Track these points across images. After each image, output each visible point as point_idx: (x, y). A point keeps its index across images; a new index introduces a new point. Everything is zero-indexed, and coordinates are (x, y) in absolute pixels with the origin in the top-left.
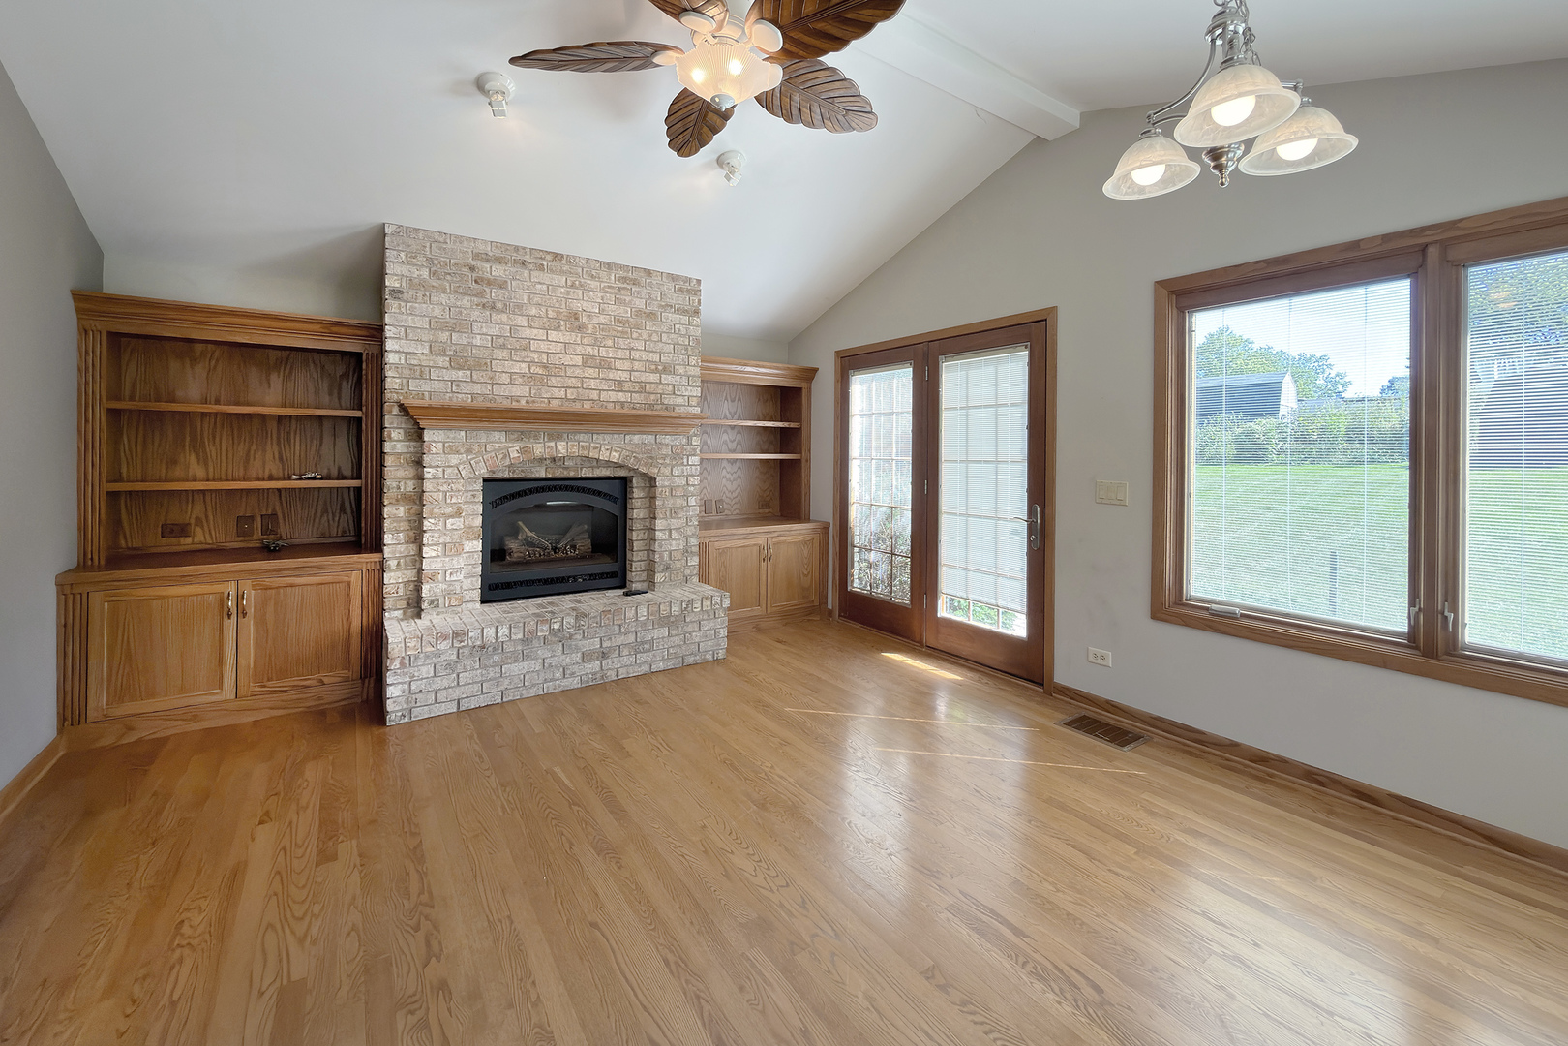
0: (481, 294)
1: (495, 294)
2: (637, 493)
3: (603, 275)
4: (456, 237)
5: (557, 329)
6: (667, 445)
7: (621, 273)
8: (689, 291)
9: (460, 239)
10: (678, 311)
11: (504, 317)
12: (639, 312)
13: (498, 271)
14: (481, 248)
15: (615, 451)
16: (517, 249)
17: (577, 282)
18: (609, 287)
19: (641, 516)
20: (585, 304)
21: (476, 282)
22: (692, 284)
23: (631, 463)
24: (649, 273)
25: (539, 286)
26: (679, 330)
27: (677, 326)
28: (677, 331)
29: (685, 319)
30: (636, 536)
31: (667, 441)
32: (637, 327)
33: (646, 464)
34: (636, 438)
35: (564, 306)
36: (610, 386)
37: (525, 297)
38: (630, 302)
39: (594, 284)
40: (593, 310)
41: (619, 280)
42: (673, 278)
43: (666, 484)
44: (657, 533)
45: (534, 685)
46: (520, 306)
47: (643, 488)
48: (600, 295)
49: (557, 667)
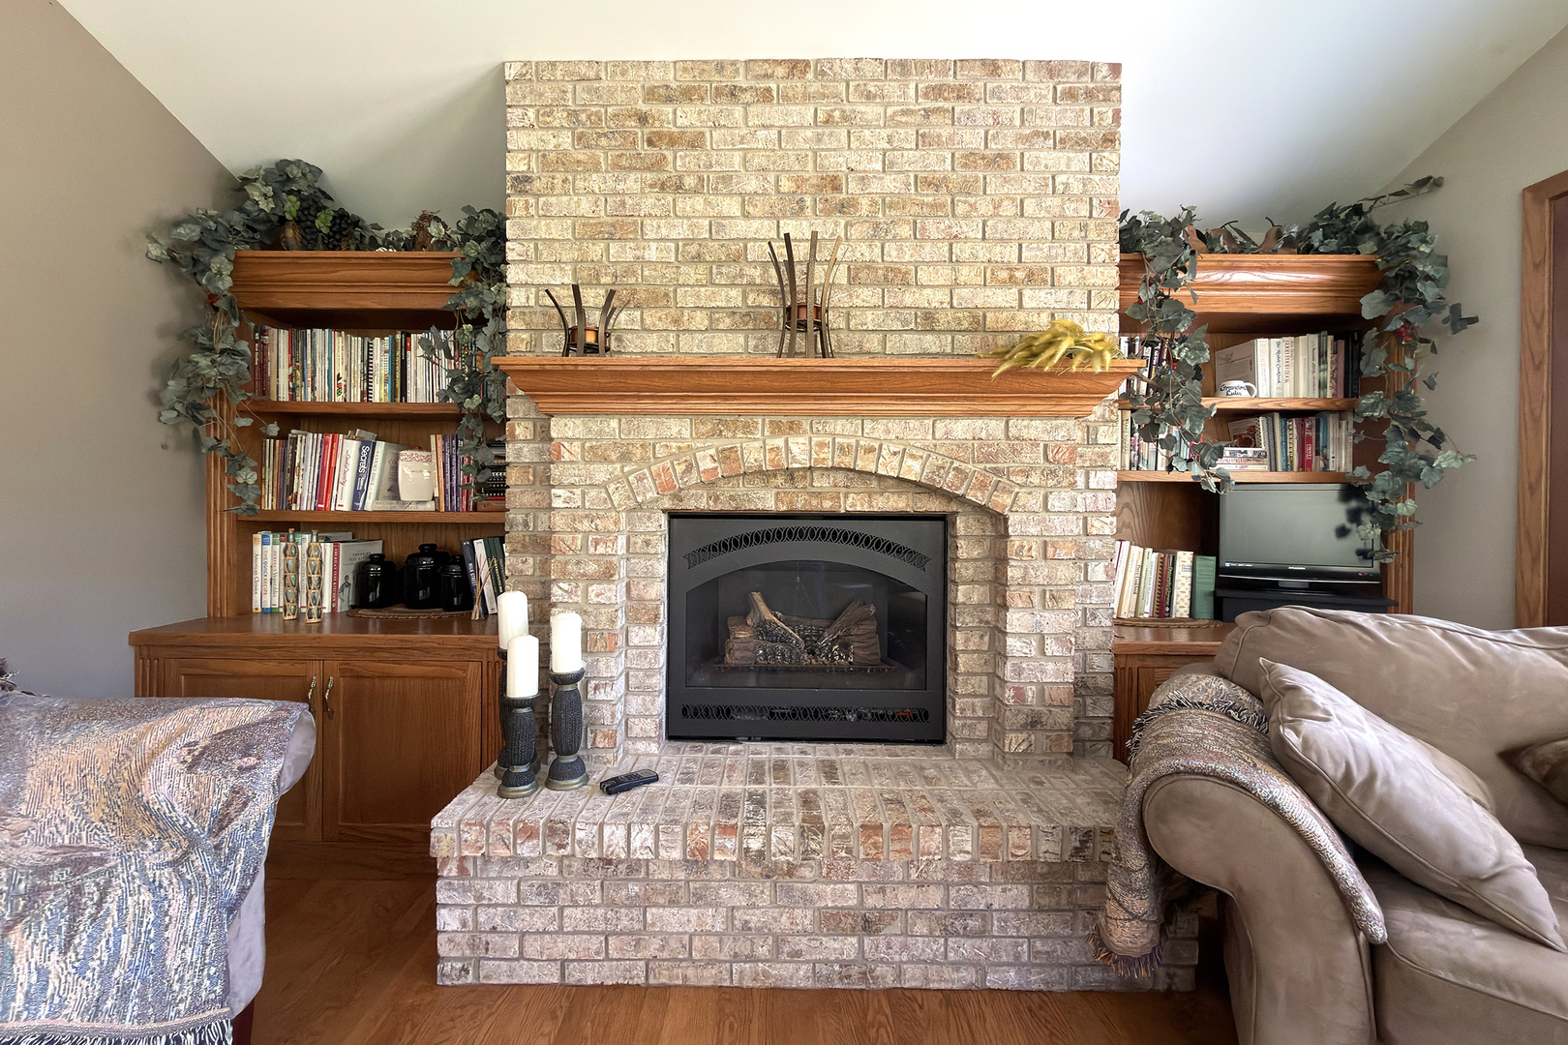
0: (657, 165)
1: (682, 161)
2: (968, 549)
3: (892, 88)
4: (616, 64)
5: (799, 212)
6: (1034, 443)
7: (933, 79)
8: (1090, 95)
9: (621, 68)
10: (1061, 144)
11: (698, 202)
12: (971, 159)
13: (687, 117)
14: (658, 76)
15: (913, 456)
16: (720, 66)
17: (837, 114)
18: (904, 113)
19: (975, 599)
20: (853, 157)
21: (650, 143)
22: (1099, 77)
23: (948, 481)
24: (992, 67)
25: (761, 133)
26: (1067, 185)
27: (1060, 179)
28: (1060, 188)
29: (1079, 160)
30: (965, 643)
31: (1033, 434)
32: (967, 189)
33: (983, 486)
34: (961, 428)
35: (810, 167)
36: (906, 322)
37: (737, 158)
38: (951, 138)
39: (871, 111)
40: (870, 167)
41: (926, 96)
42: (1051, 69)
43: (1033, 530)
44: (1010, 641)
45: (711, 962)
46: (726, 179)
47: (979, 540)
48: (884, 133)
49: (759, 930)
